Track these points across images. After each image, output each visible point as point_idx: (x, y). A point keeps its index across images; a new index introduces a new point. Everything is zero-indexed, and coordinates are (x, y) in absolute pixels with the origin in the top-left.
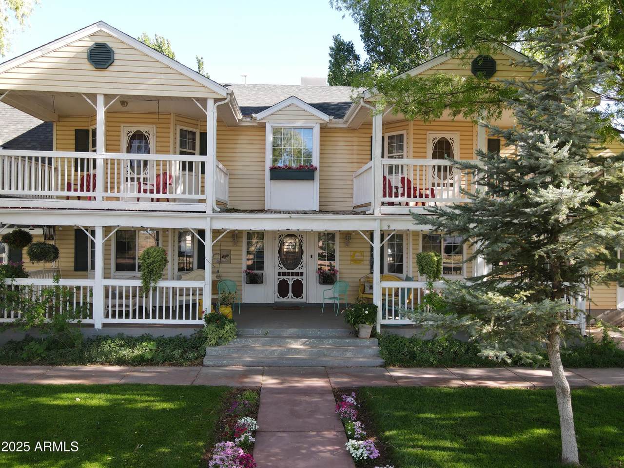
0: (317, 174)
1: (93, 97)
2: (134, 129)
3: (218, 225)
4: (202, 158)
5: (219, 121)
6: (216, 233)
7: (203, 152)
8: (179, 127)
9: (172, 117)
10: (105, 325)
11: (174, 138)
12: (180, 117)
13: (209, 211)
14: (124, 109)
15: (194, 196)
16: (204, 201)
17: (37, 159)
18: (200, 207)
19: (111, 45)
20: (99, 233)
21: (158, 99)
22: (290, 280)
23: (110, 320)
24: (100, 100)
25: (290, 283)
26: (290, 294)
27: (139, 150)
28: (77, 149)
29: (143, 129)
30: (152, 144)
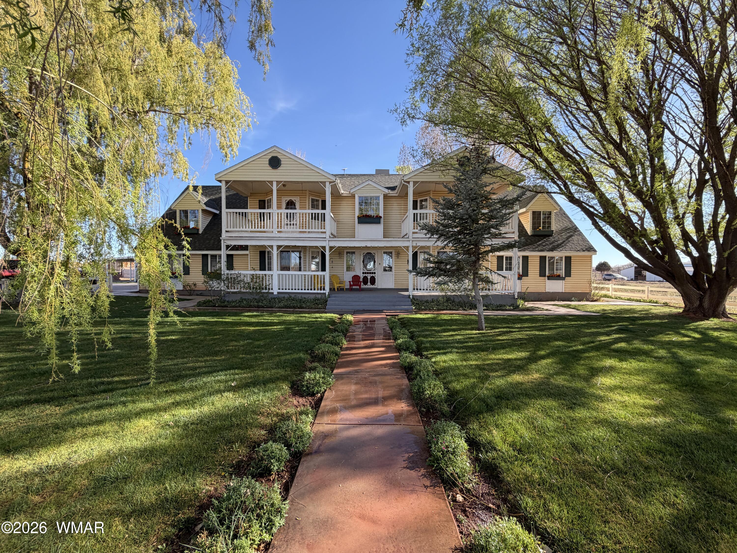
0: (382, 220)
1: (271, 182)
2: (288, 199)
3: (332, 244)
4: (323, 211)
5: (332, 194)
6: (331, 248)
7: (324, 208)
8: (311, 197)
9: (307, 192)
10: (278, 293)
11: (308, 202)
12: (312, 192)
13: (328, 237)
14: (284, 188)
15: (320, 230)
16: (325, 233)
17: (239, 213)
18: (323, 235)
19: (279, 157)
20: (275, 248)
21: (302, 182)
22: (369, 276)
23: (281, 291)
24: (275, 184)
25: (369, 278)
26: (369, 283)
27: (291, 209)
28: (260, 208)
29: (293, 199)
30: (297, 205)
